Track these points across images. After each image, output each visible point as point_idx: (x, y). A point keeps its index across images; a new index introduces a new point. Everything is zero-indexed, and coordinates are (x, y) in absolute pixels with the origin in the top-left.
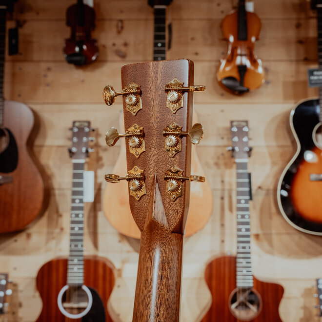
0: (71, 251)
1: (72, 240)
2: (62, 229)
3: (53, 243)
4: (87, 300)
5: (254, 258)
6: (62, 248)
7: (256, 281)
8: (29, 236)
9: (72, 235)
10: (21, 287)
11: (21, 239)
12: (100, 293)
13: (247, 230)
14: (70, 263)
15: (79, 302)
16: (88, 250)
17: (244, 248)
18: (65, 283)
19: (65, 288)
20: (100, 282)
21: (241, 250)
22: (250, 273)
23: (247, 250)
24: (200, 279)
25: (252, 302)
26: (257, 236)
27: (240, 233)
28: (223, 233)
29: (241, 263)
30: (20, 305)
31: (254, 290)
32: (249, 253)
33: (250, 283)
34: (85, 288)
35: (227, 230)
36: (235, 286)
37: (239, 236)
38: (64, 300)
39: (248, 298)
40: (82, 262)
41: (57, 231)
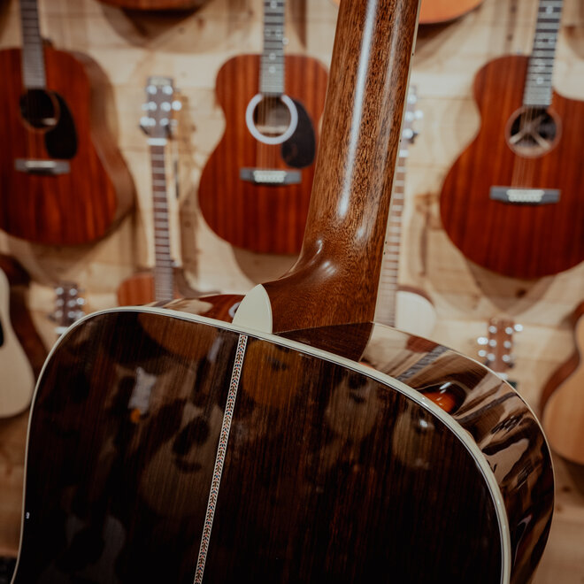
0: (266, 41)
1: (267, 24)
2: (251, 13)
3: (237, 36)
4: (288, 123)
5: (560, 66)
6: (252, 41)
7: (557, 97)
8: (201, 23)
9: (267, 14)
10: (193, 103)
11: (190, 27)
12: (309, 108)
13: (557, 10)
14: (264, 59)
15: (277, 124)
16: (291, 44)
17: (546, 41)
18: (256, 91)
19: (256, 100)
20: (309, 92)
21: (541, 45)
22: (548, 84)
23: (550, 44)
24: (466, 99)
25: (544, 136)
26: (571, 30)
27: (544, 16)
28: (512, 24)
29: (538, 66)
30: (194, 129)
31: (552, 112)
32: (553, 50)
33: (545, 100)
34: (286, 100)
35: (521, 19)
36: (521, 103)
37: (540, 21)
38: (258, 118)
39: (539, 129)
40: (281, 60)
41: (244, 15)
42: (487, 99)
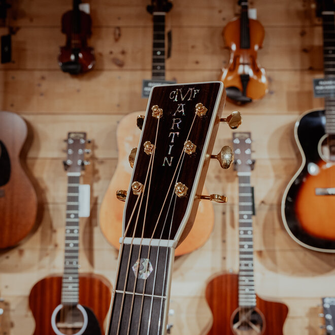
0: (66, 268)
1: (66, 257)
2: (56, 246)
3: (46, 260)
4: (83, 320)
5: (257, 276)
6: (56, 265)
7: (258, 299)
8: (21, 252)
9: (66, 251)
10: (12, 307)
11: (13, 255)
12: (96, 313)
13: (250, 247)
14: (64, 280)
15: (74, 321)
16: (83, 267)
17: (247, 265)
18: (59, 302)
19: (60, 307)
20: (96, 301)
21: (244, 268)
22: (253, 292)
23: (250, 268)
24: (201, 297)
25: (255, 322)
26: (260, 253)
27: (243, 250)
28: (224, 250)
29: (243, 281)
30: (12, 325)
31: (257, 310)
32: (252, 271)
33: (253, 302)
34: (80, 307)
35: (229, 247)
36: (237, 306)
37: (241, 253)
38: (58, 320)
39: (250, 318)
40: (77, 280)
41: (51, 247)
42: (215, 302)
